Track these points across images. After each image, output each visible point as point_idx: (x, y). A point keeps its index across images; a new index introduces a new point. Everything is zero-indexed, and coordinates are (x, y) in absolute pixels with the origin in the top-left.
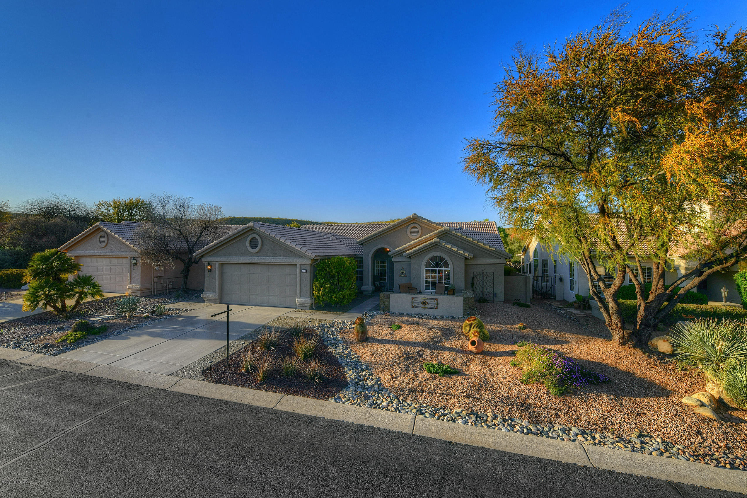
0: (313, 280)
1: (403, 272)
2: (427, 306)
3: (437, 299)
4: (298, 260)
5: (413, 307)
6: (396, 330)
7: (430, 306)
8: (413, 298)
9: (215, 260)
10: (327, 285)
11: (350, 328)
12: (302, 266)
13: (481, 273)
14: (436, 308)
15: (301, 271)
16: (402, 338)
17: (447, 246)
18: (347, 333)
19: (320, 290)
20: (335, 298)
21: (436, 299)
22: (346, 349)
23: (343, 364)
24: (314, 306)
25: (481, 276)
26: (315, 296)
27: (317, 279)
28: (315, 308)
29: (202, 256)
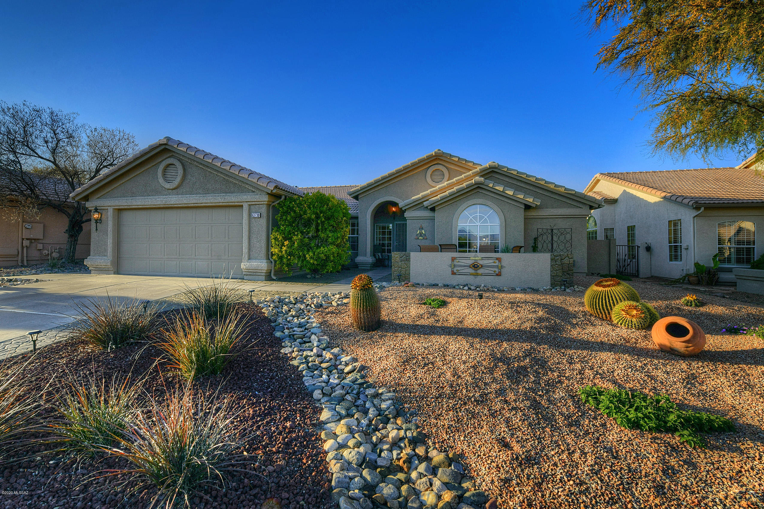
0: (273, 229)
1: (421, 234)
2: (480, 271)
3: (499, 259)
4: (245, 197)
5: (453, 273)
6: (438, 308)
7: (487, 271)
8: (453, 259)
9: (106, 204)
10: (297, 235)
11: (338, 305)
12: (252, 207)
13: (550, 231)
14: (497, 275)
15: (250, 215)
16: (461, 322)
17: (497, 188)
18: (332, 313)
19: (283, 245)
20: (311, 258)
21: (497, 259)
22: (329, 347)
23: (317, 394)
24: (275, 275)
25: (550, 236)
26: (274, 257)
27: (279, 228)
28: (275, 278)
29: (86, 198)
